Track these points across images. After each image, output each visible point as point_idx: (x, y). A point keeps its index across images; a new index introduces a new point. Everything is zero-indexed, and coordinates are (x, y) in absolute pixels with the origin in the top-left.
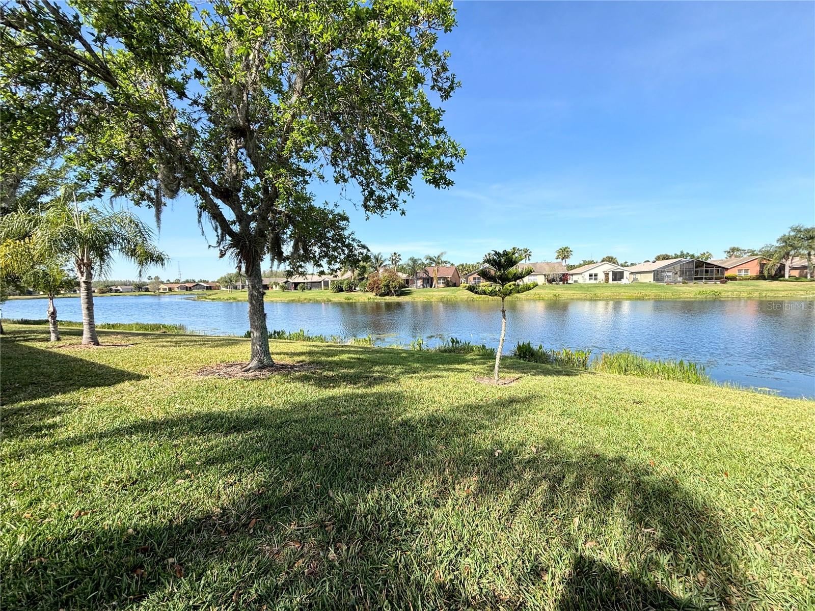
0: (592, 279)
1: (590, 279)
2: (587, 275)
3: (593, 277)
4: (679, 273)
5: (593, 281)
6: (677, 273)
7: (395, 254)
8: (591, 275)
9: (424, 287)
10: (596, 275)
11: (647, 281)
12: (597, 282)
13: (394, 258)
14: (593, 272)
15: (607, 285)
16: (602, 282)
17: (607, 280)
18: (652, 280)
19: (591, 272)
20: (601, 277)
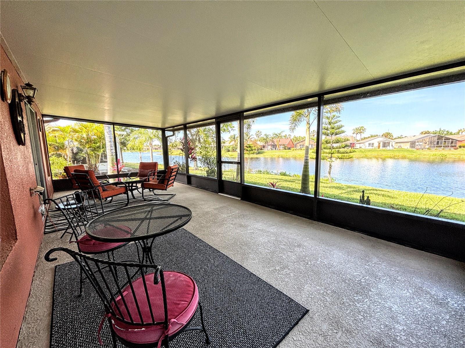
0: (370, 146)
1: (369, 146)
2: (367, 144)
3: (371, 145)
4: (428, 143)
5: (371, 147)
6: (426, 143)
7: (258, 131)
8: (370, 144)
9: (272, 149)
10: (373, 144)
11: (406, 147)
12: (373, 148)
13: (258, 134)
14: (371, 142)
15: (379, 150)
16: (376, 148)
17: (379, 147)
18: (409, 147)
19: (369, 142)
20: (376, 145)
